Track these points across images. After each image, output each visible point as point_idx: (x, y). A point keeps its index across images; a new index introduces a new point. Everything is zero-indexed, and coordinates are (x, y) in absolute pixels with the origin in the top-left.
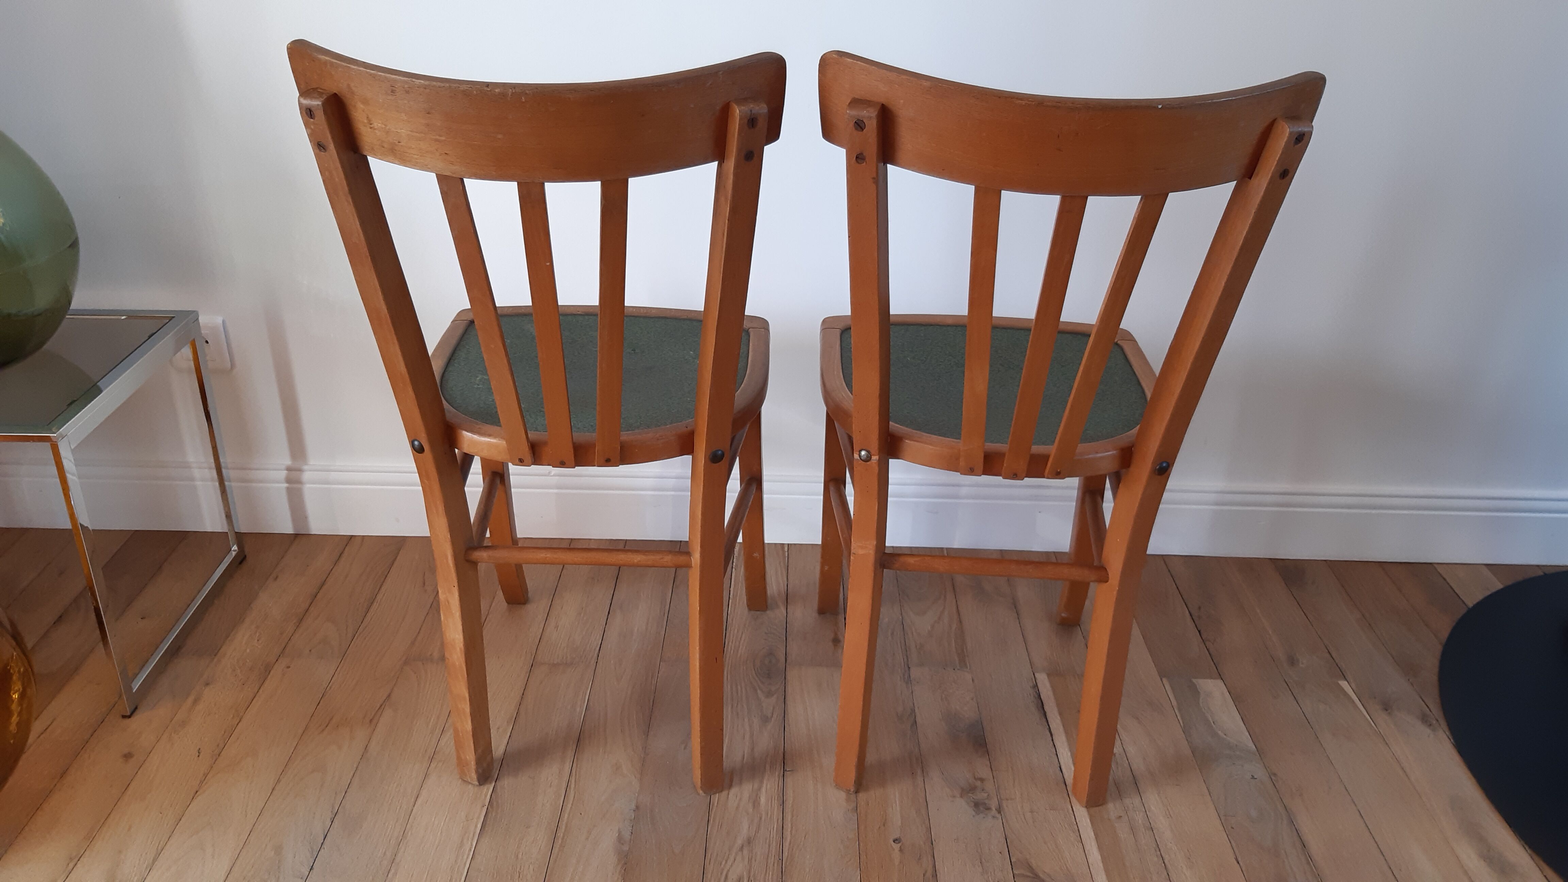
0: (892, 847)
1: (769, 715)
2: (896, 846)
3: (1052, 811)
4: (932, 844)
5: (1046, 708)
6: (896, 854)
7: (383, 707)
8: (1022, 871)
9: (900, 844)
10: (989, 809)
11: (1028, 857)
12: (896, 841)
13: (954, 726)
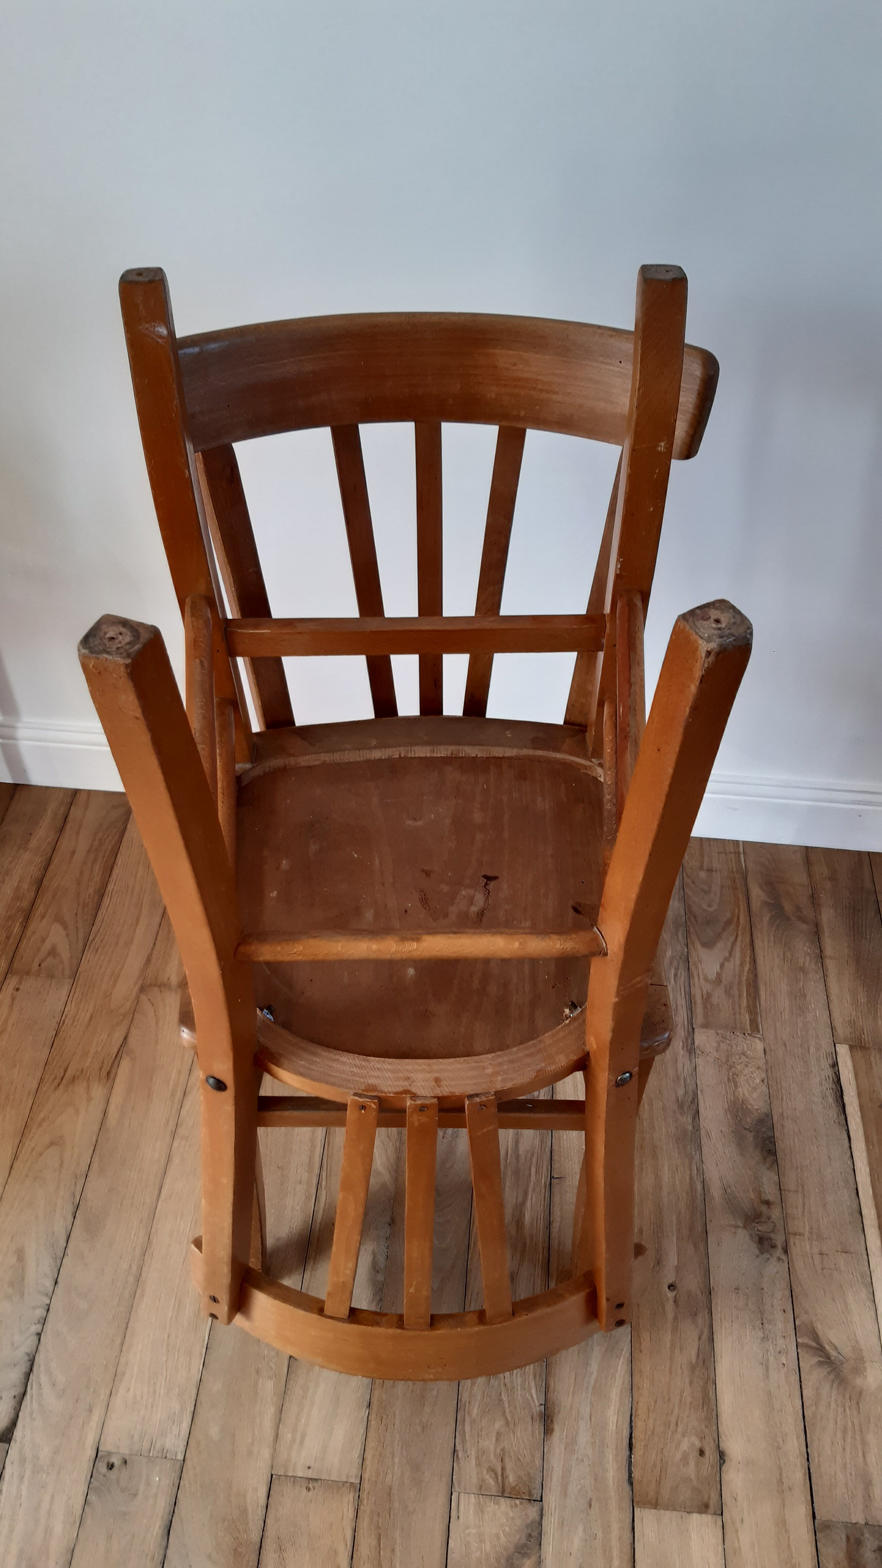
0: (666, 1295)
2: (670, 1295)
3: (844, 1254)
4: (710, 1294)
5: (846, 1098)
6: (670, 1308)
7: (121, 1052)
8: (806, 1340)
9: (674, 1293)
10: (774, 1247)
11: (814, 1319)
12: (671, 1287)
13: (740, 1121)
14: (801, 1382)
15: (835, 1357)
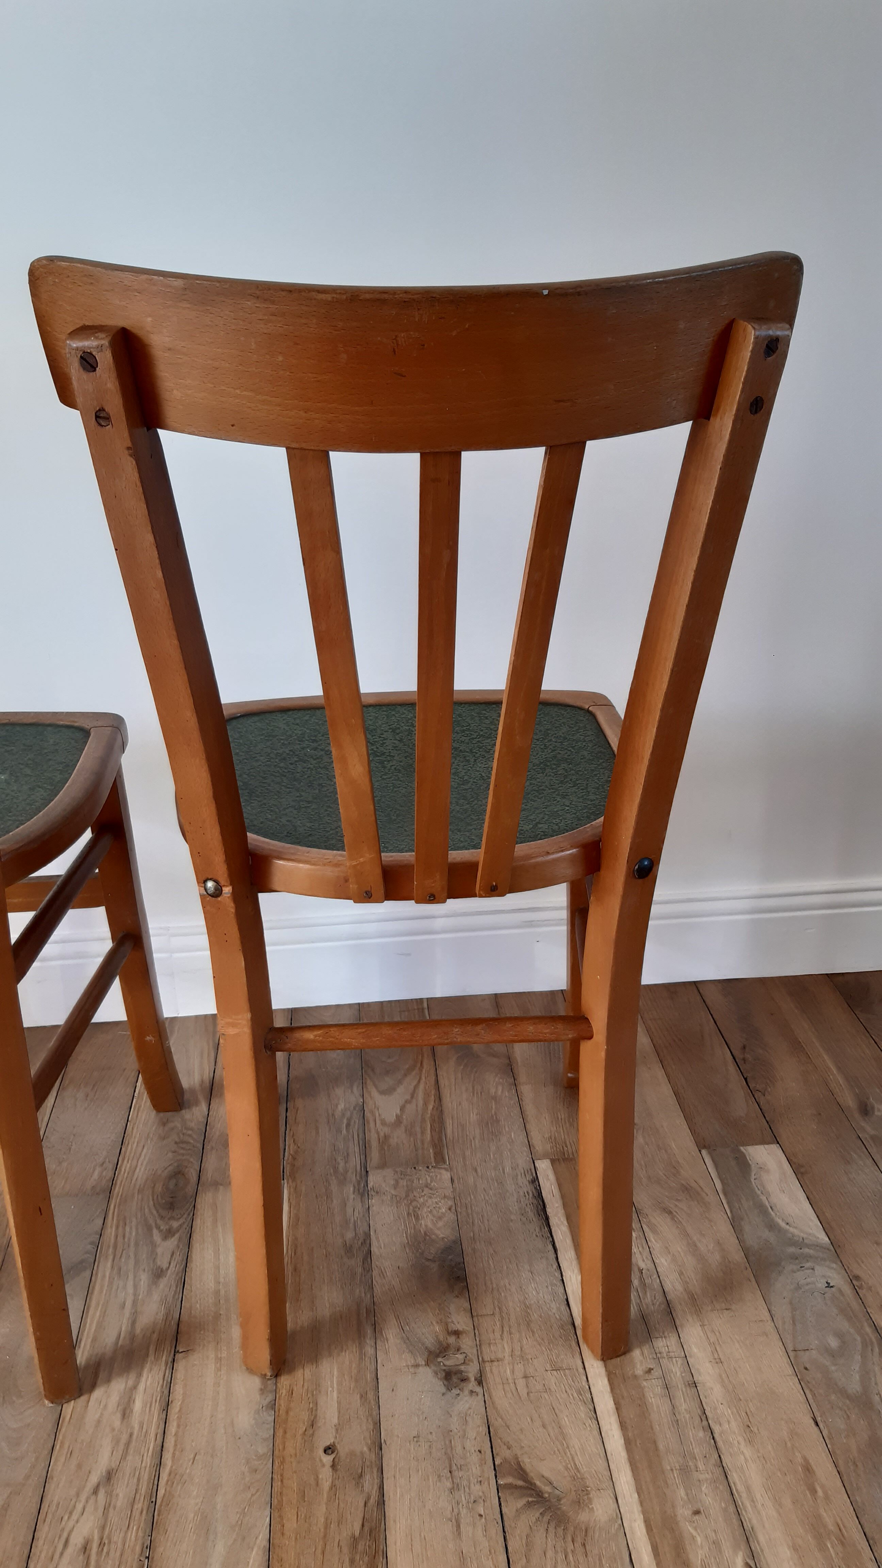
0: (321, 1460)
1: (165, 1266)
2: (328, 1459)
3: (555, 1373)
4: (381, 1449)
5: (549, 1210)
6: (326, 1475)
8: (510, 1480)
9: (333, 1456)
10: (464, 1380)
11: (519, 1453)
12: (328, 1450)
13: (422, 1254)
14: (504, 1531)
15: (549, 1493)
